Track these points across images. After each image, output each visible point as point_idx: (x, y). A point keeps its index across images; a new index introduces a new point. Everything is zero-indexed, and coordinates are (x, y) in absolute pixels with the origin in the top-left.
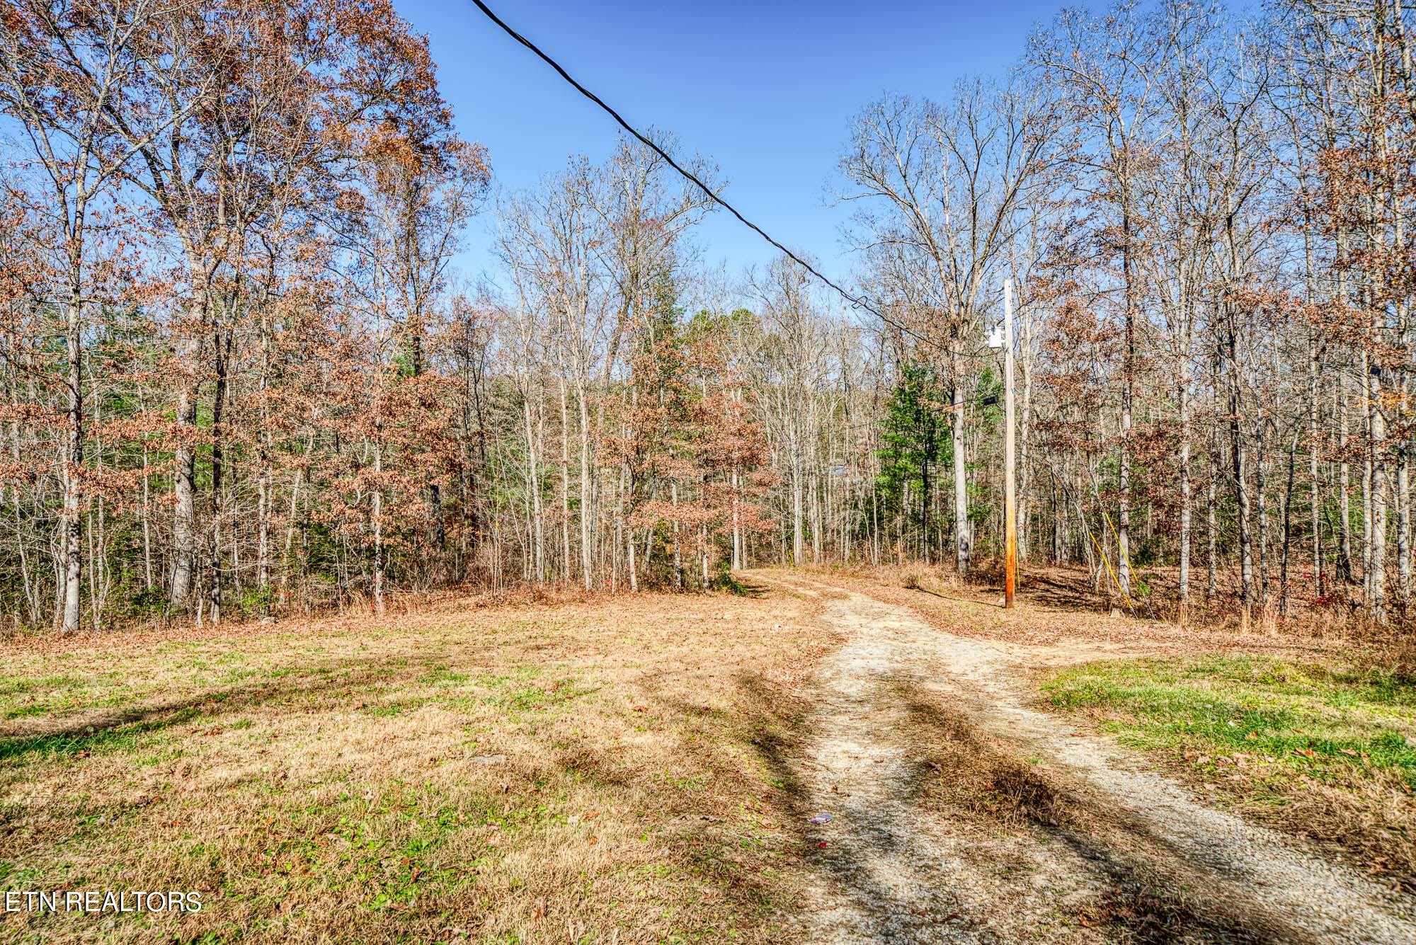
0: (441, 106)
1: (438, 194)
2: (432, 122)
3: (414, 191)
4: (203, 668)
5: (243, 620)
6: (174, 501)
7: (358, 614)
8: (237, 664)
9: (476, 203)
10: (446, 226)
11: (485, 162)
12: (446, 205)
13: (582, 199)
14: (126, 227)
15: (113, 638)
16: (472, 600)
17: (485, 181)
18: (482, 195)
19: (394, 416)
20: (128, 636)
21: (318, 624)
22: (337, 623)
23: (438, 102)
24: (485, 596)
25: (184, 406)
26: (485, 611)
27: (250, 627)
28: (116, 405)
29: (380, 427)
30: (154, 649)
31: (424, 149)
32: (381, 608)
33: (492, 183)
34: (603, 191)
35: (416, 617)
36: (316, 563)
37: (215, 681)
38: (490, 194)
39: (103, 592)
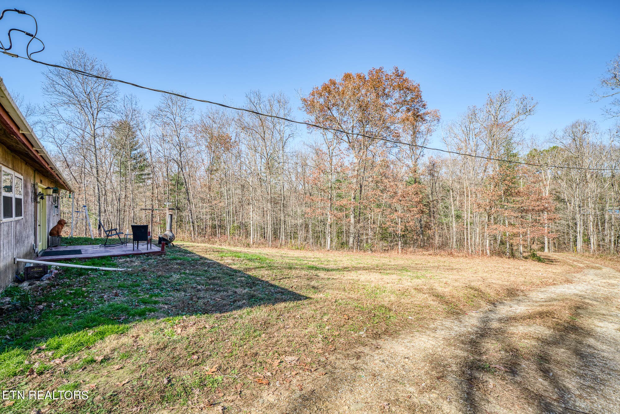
0: (423, 103)
1: (423, 127)
2: (420, 108)
3: (415, 127)
4: (352, 261)
5: (365, 251)
6: (350, 220)
7: (393, 253)
8: (359, 261)
9: (435, 127)
10: (425, 137)
11: (438, 114)
12: (425, 130)
13: (473, 120)
14: (341, 154)
15: (337, 252)
16: (428, 253)
17: (439, 120)
18: (437, 125)
19: (405, 197)
20: (340, 252)
21: (383, 255)
22: (387, 255)
23: (422, 101)
24: (431, 252)
25: (353, 195)
26: (431, 256)
27: (366, 253)
28: (339, 196)
29: (400, 201)
30: (344, 256)
31: (418, 116)
32: (400, 251)
33: (441, 121)
34: (481, 116)
35: (409, 256)
36: (384, 238)
37: (354, 264)
38: (440, 124)
39: (335, 241)
